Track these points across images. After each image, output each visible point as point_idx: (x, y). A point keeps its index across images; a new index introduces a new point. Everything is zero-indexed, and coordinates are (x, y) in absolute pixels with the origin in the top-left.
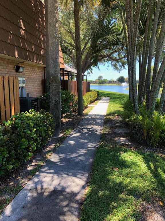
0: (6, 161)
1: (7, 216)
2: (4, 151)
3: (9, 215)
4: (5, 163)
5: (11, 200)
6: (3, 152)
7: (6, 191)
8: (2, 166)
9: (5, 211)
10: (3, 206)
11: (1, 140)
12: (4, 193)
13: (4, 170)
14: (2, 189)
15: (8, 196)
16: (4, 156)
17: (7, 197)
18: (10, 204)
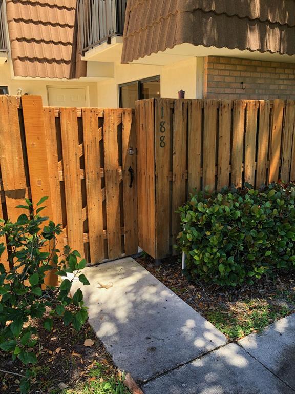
0: (292, 248)
1: (277, 333)
2: (292, 231)
3: (280, 332)
4: (291, 252)
5: (290, 313)
6: (290, 232)
7: (284, 296)
8: (285, 254)
9: (277, 324)
10: (275, 316)
11: (291, 211)
12: (281, 298)
13: (287, 261)
14: (279, 291)
15: (287, 306)
16: (291, 239)
17: (284, 305)
18: (286, 317)
